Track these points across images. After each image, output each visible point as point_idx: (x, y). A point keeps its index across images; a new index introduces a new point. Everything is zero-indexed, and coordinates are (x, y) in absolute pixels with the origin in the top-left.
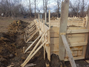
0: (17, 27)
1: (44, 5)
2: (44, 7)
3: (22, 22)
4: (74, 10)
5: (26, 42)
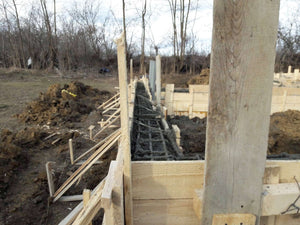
0: (55, 109)
1: (175, 27)
2: (175, 33)
3: (82, 90)
4: (289, 44)
5: (53, 198)
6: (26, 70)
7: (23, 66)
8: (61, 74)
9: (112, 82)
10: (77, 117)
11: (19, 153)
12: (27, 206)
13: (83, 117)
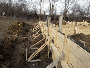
5: (27, 61)
6: (3, 17)
7: (2, 15)
8: (15, 18)
9: (31, 22)
10: (25, 33)
11: (12, 45)
12: (20, 64)
13: (27, 33)
